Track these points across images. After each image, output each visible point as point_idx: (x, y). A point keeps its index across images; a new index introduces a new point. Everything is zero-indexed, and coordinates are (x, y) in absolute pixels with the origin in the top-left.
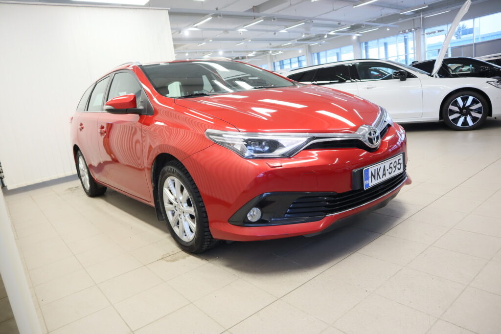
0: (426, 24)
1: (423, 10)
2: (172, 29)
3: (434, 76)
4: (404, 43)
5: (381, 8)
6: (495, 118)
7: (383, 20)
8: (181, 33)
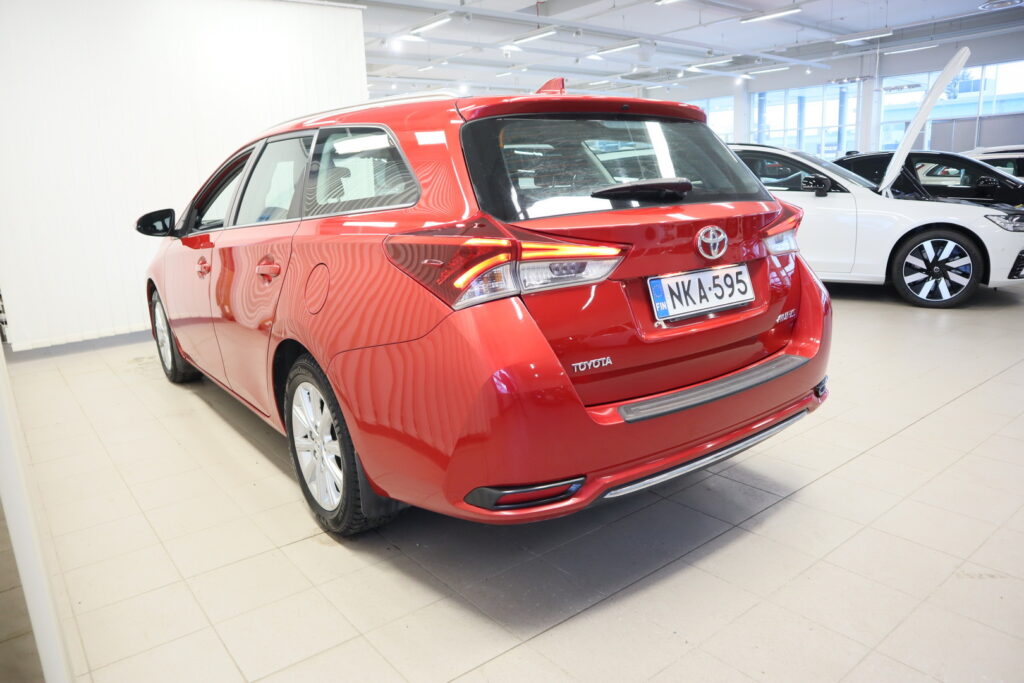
0: (886, 68)
1: (882, 40)
2: (366, 35)
3: (884, 193)
4: (837, 102)
5: (798, 28)
6: (995, 289)
7: (799, 51)
8: (386, 45)
